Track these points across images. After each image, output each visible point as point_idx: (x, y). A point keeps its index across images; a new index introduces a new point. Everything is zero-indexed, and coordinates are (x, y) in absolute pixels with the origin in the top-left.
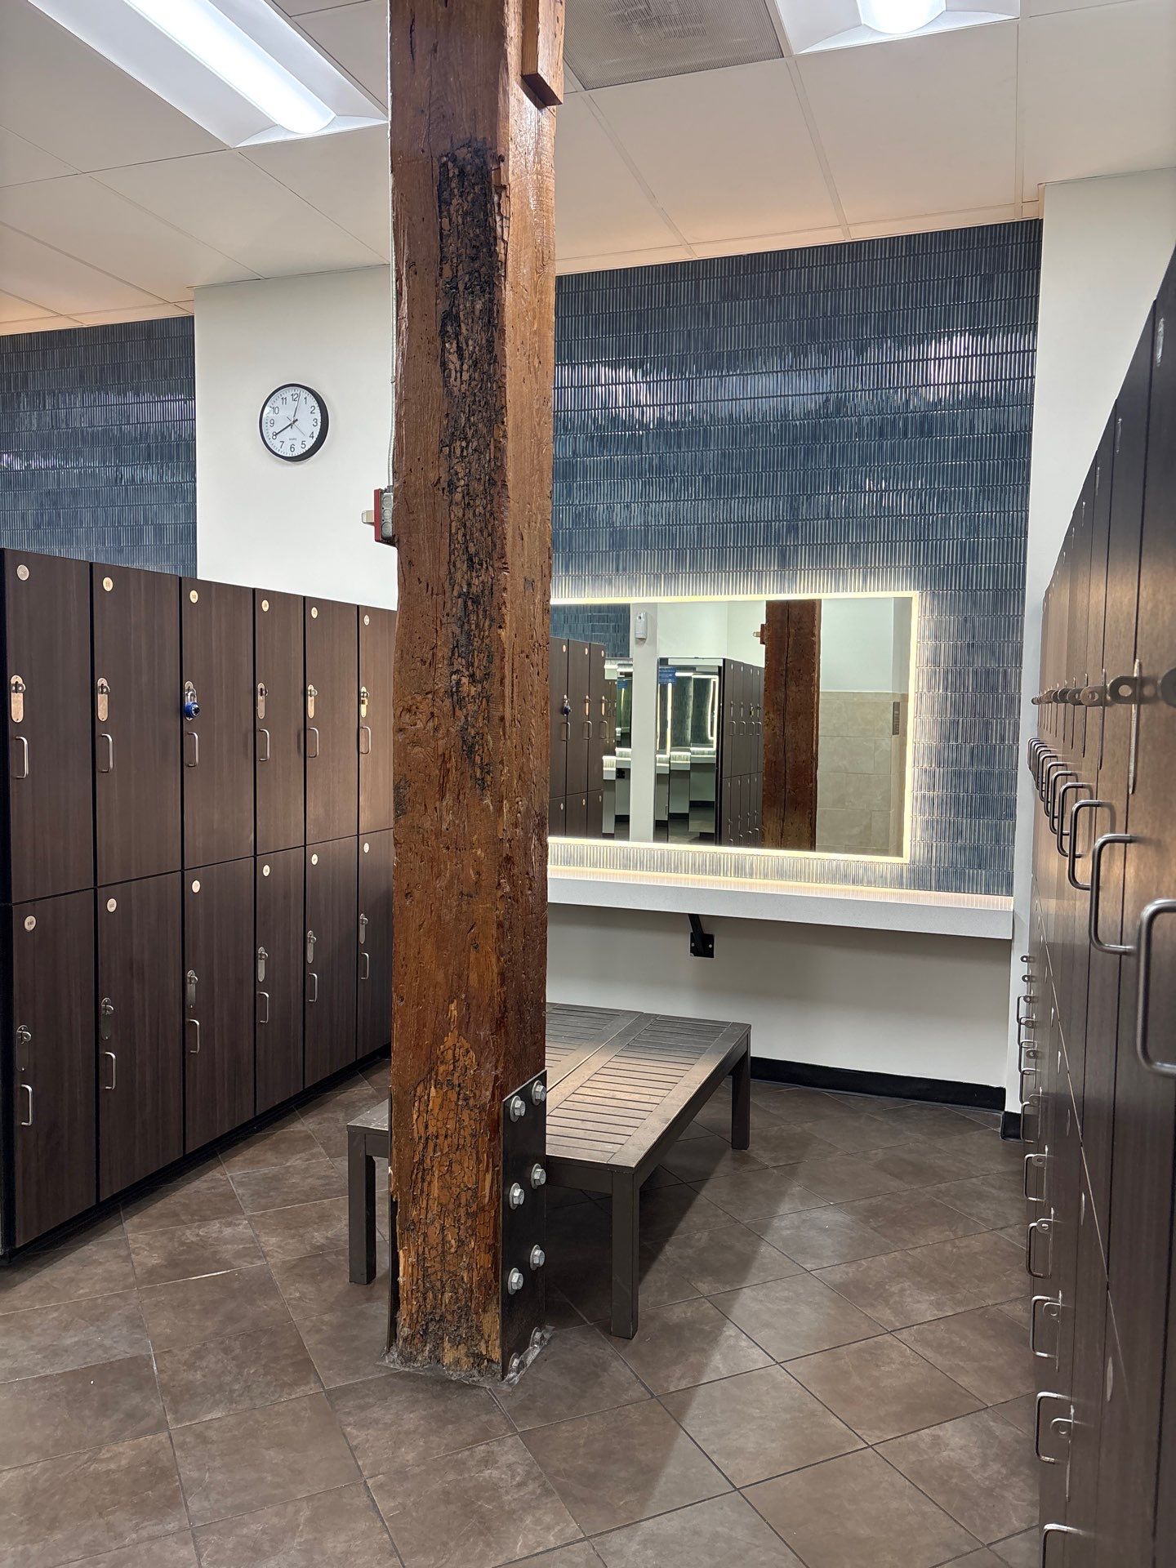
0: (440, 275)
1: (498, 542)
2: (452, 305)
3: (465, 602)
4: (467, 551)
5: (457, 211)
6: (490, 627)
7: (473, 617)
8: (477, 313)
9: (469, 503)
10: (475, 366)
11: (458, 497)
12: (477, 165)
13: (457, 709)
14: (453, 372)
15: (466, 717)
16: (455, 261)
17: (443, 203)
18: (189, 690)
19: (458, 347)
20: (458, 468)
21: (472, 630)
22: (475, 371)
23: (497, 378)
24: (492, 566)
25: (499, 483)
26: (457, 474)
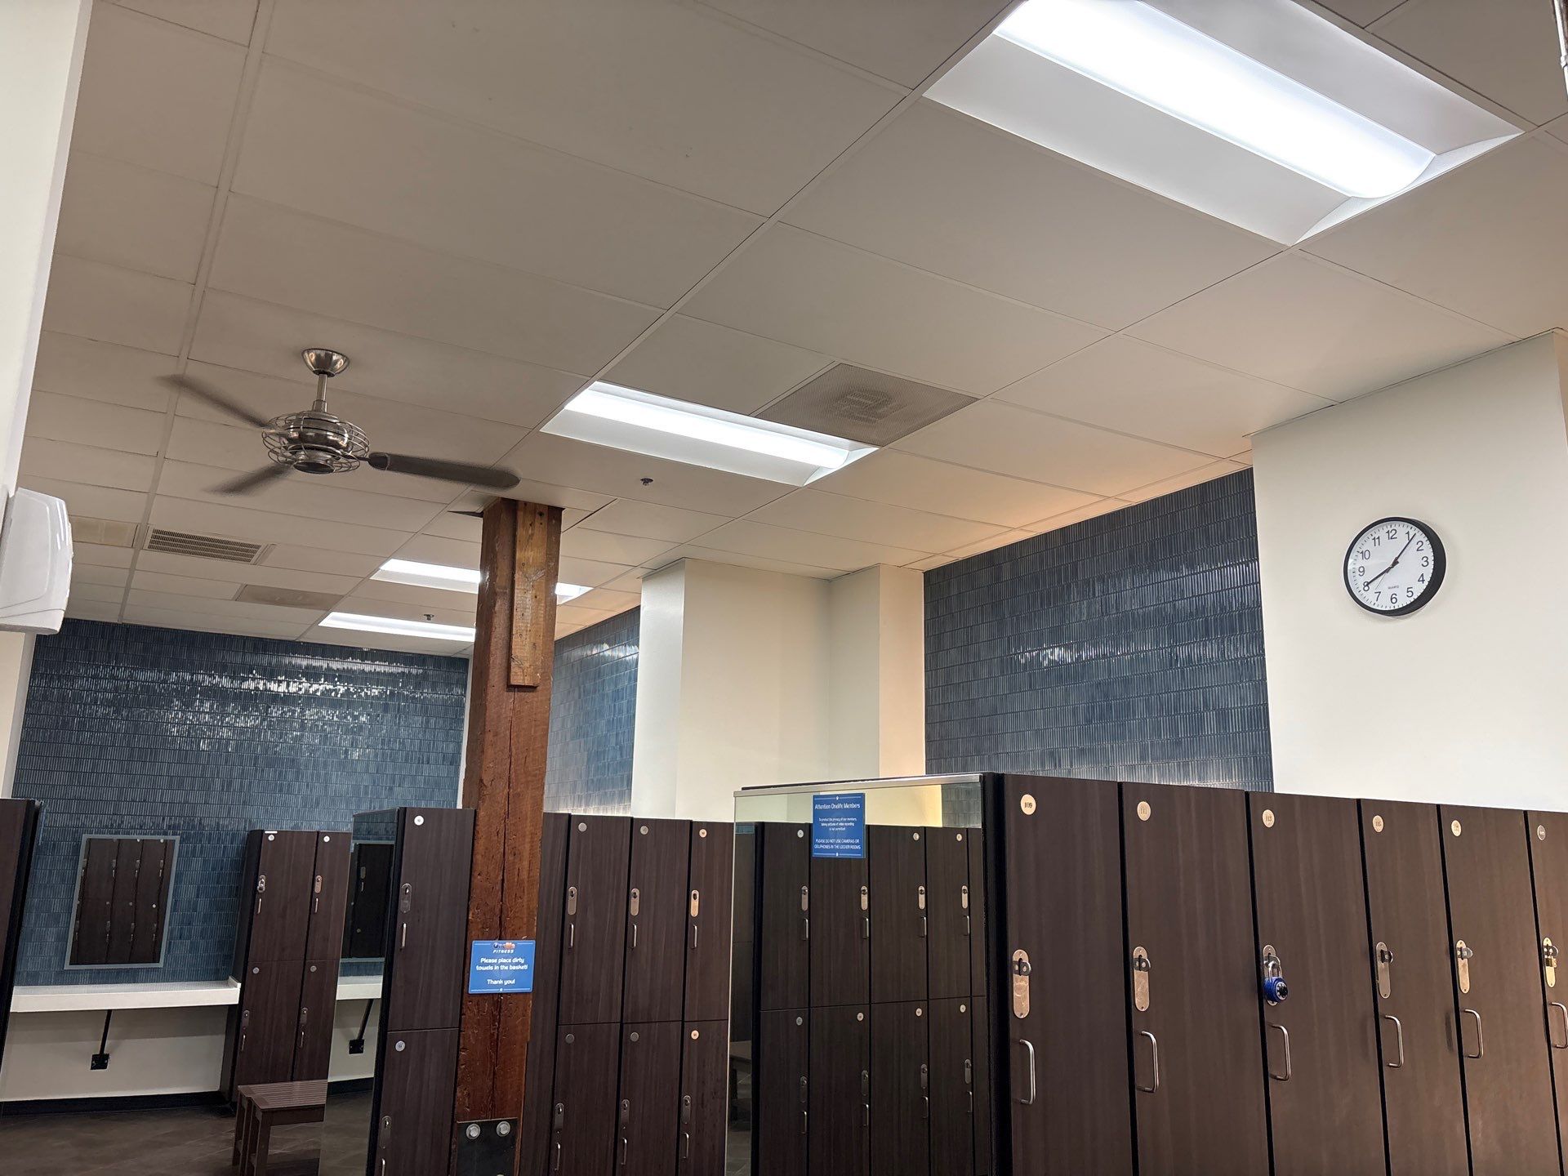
18: (1269, 958)
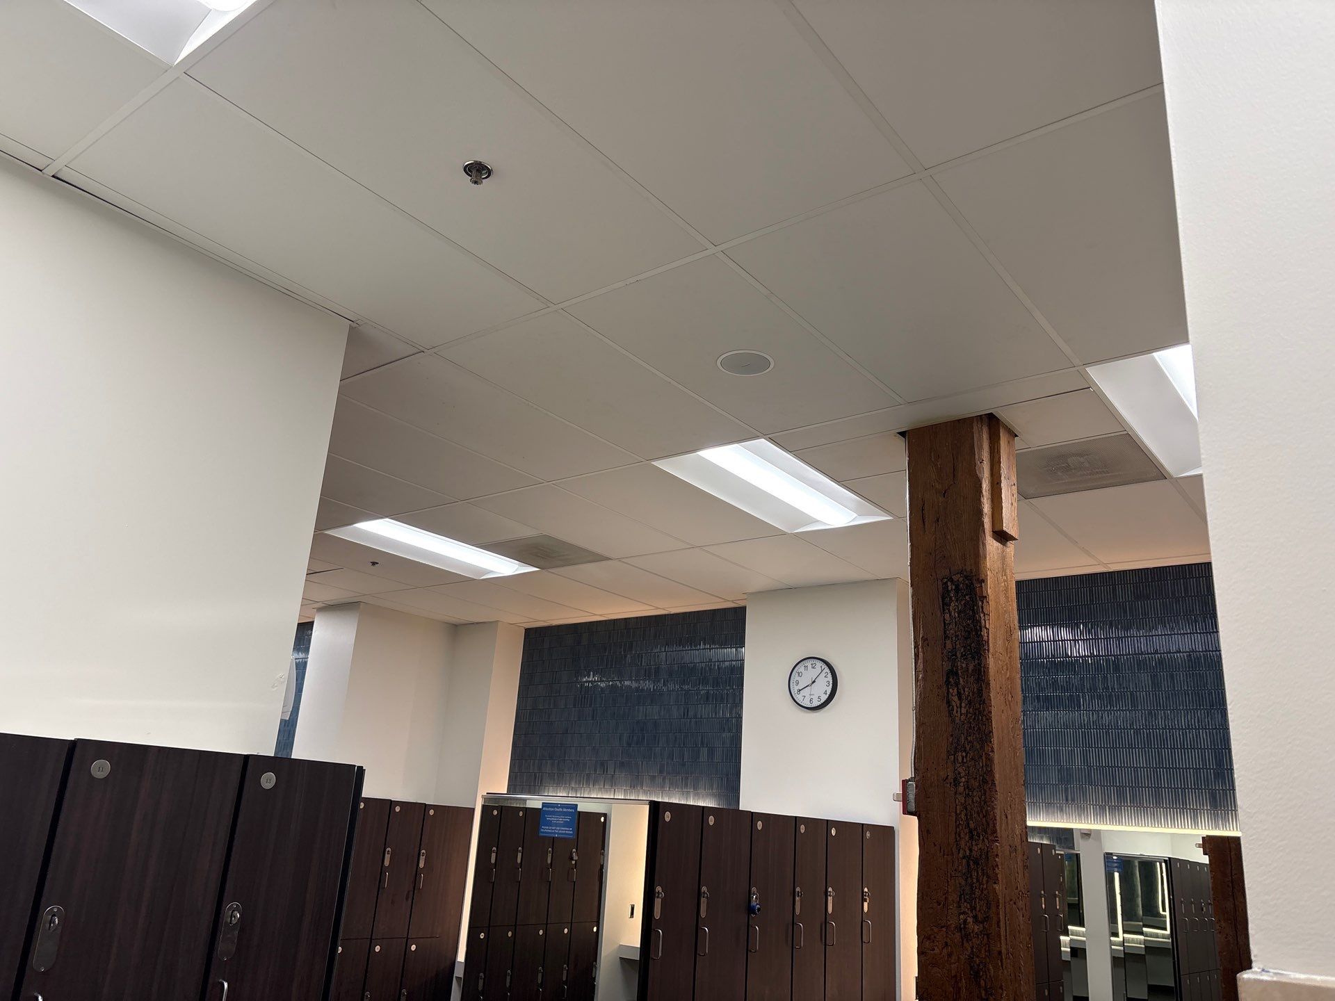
0: (945, 647)
1: (991, 823)
2: (953, 666)
3: (968, 862)
4: (969, 827)
5: (955, 610)
6: (987, 882)
7: (974, 874)
8: (970, 671)
9: (968, 794)
10: (970, 704)
11: (961, 789)
12: (967, 584)
13: (965, 942)
14: (955, 708)
15: (972, 948)
16: (954, 638)
17: (945, 604)
18: (754, 894)
19: (958, 691)
20: (960, 770)
21: (974, 883)
22: (970, 708)
23: (985, 713)
24: (987, 839)
25: (990, 782)
26: (959, 773)
